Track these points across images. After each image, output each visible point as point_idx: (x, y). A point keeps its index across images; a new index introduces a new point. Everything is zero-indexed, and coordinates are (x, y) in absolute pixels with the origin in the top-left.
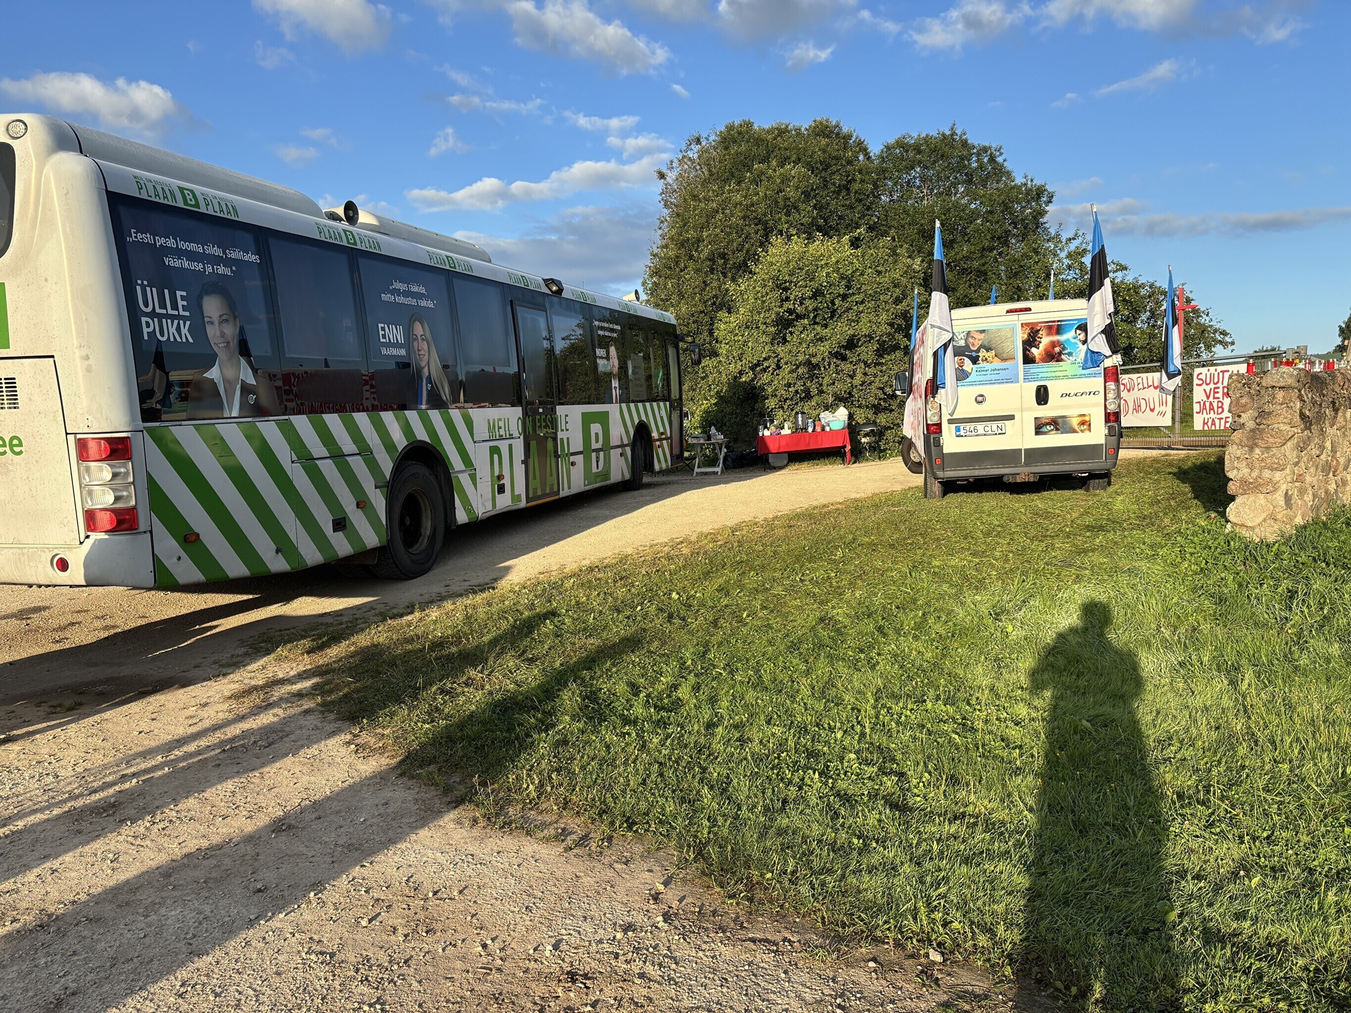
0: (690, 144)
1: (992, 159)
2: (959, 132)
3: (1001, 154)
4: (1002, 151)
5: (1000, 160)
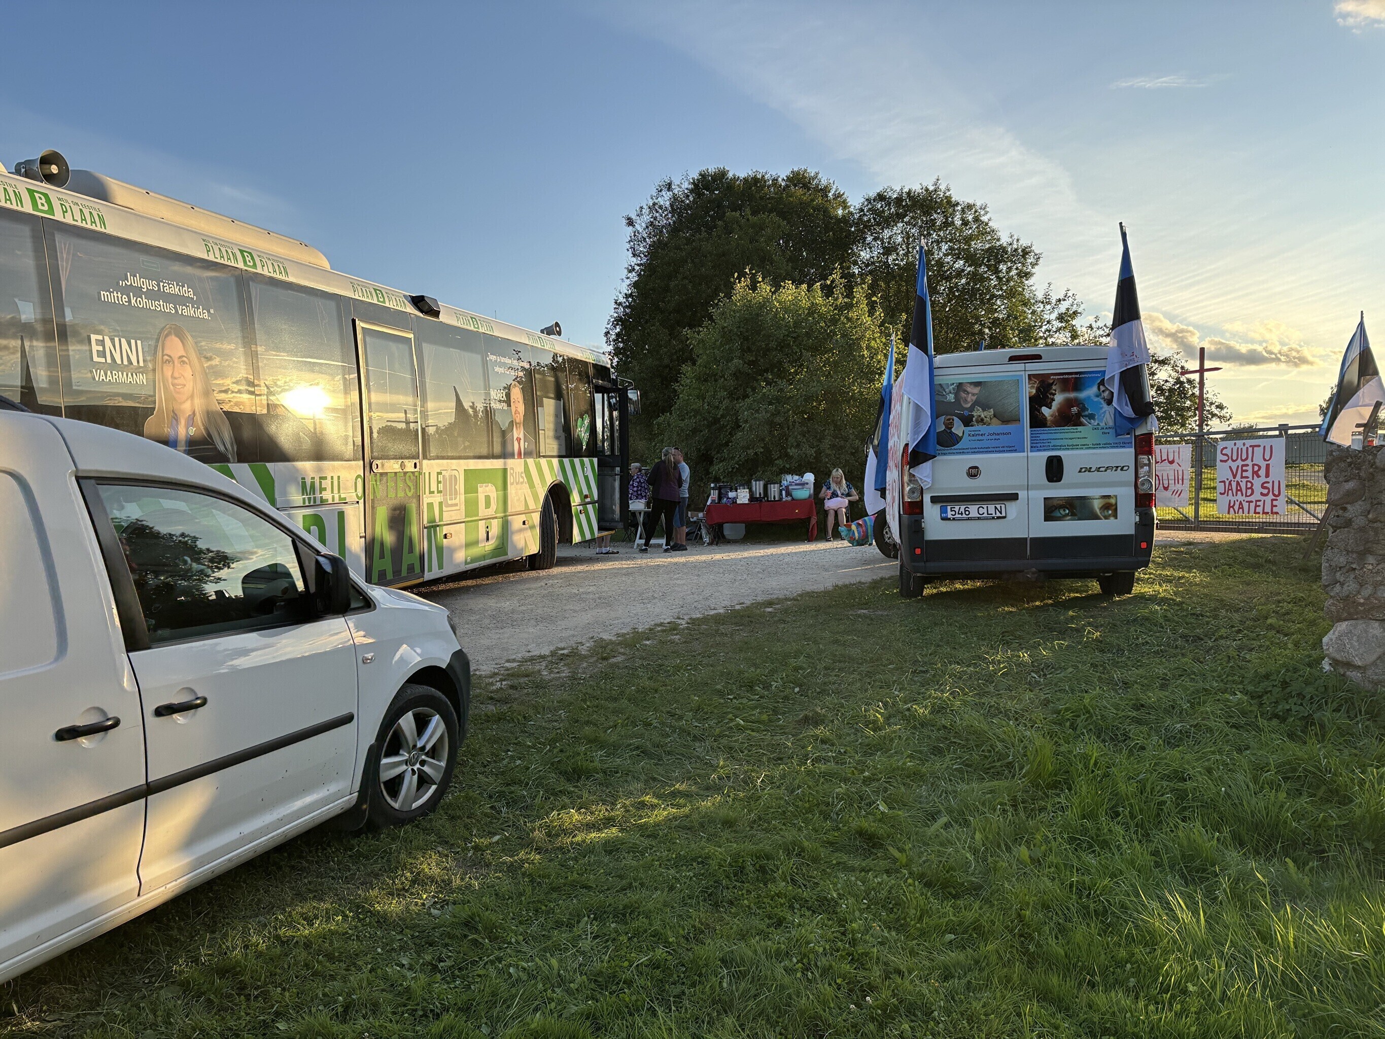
0: (661, 191)
1: (977, 219)
2: (943, 187)
3: (986, 213)
4: (987, 209)
5: (985, 219)
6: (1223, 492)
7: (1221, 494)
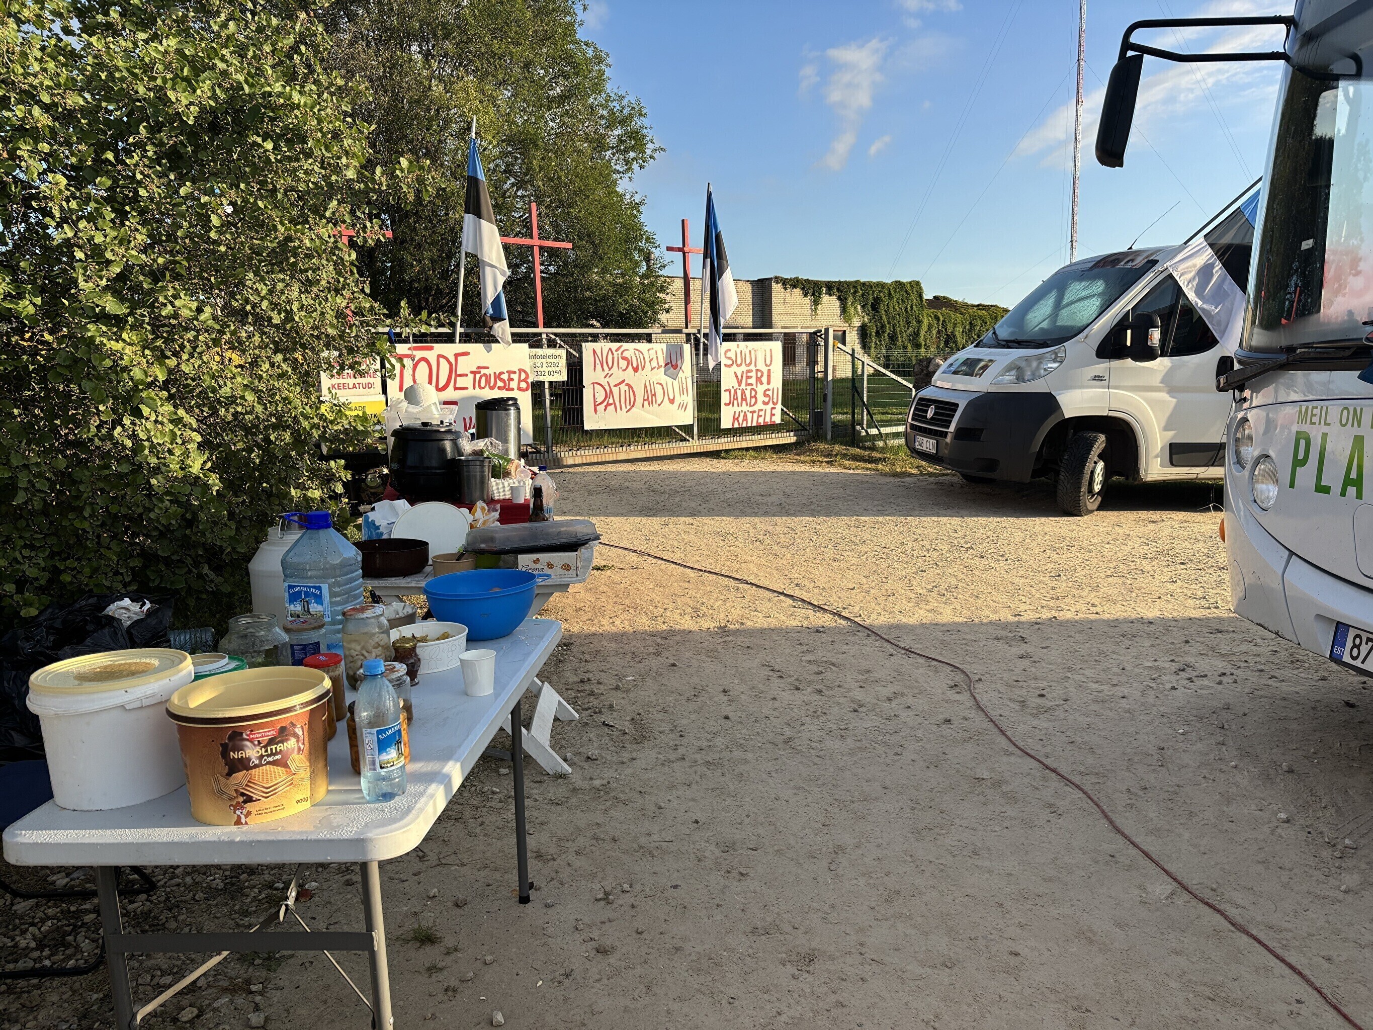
6: (728, 402)
7: (726, 404)
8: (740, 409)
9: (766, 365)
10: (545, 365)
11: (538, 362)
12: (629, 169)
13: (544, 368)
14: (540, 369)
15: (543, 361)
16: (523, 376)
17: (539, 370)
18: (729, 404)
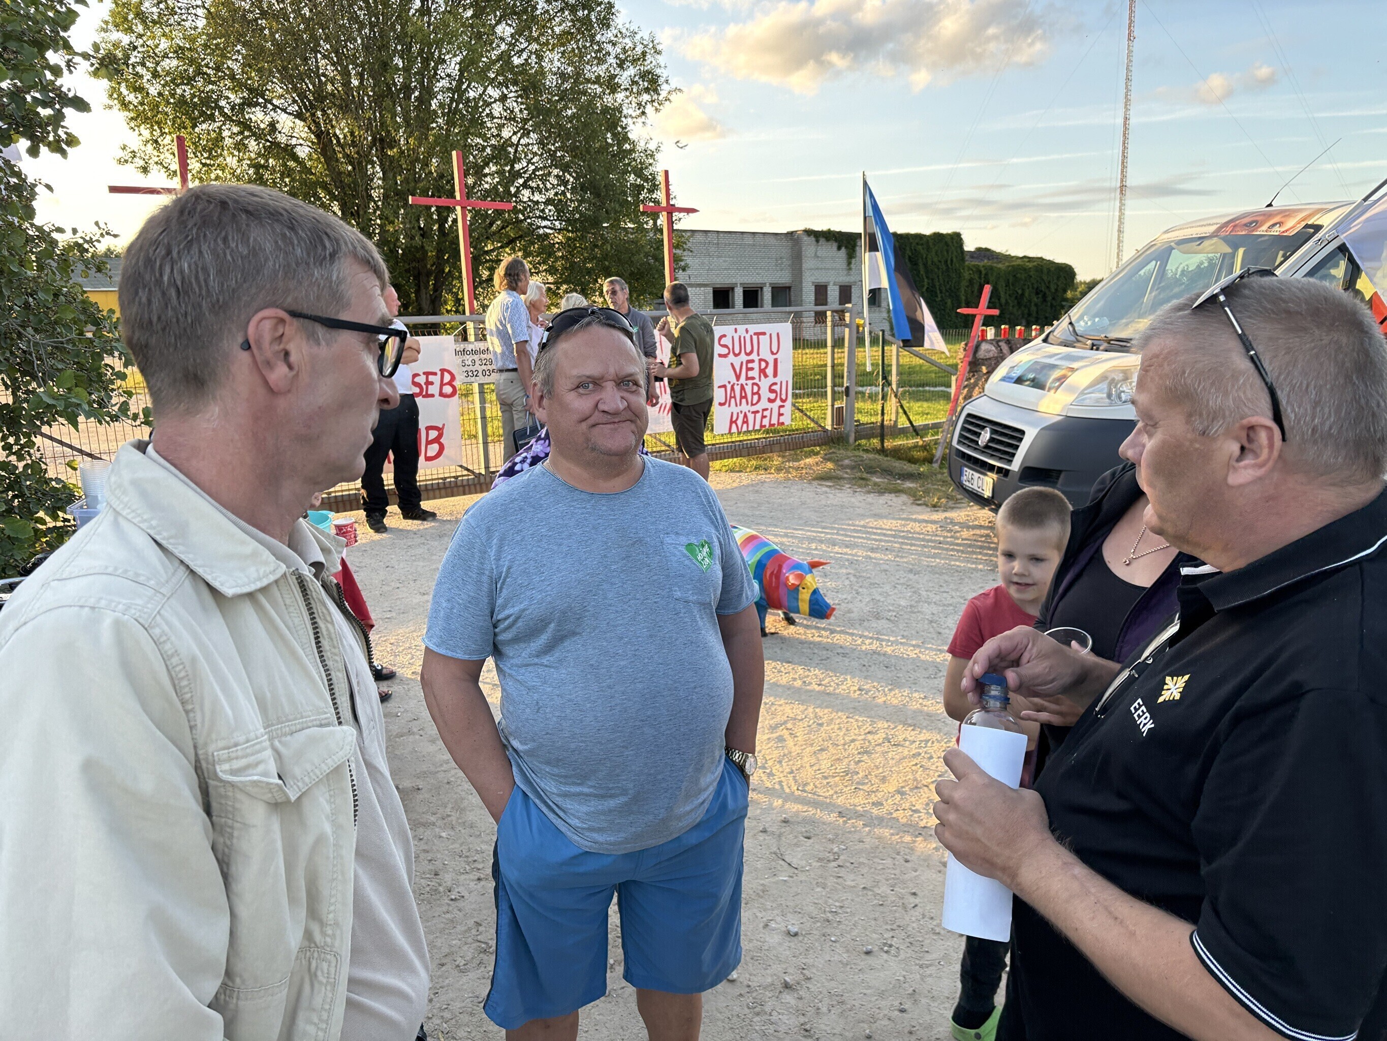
6: (723, 401)
7: (721, 404)
8: (739, 409)
9: (772, 353)
10: (478, 362)
11: (469, 359)
12: (643, 113)
13: (477, 367)
14: (471, 368)
15: (476, 357)
16: (447, 378)
17: (469, 369)
18: (724, 404)
